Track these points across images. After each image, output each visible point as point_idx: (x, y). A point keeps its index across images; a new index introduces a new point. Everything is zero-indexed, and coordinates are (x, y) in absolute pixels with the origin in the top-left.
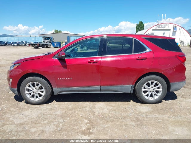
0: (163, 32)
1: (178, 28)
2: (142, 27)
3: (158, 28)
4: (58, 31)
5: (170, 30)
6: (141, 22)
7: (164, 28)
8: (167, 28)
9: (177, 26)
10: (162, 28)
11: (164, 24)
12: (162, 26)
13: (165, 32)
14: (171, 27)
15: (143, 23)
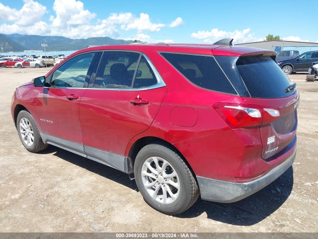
4: (274, 37)
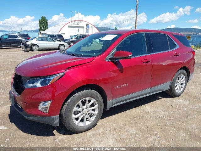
0: (78, 29)
1: (90, 26)
2: (45, 23)
3: (73, 25)
5: (83, 27)
6: (44, 17)
7: (78, 26)
8: (80, 25)
9: (89, 24)
10: (76, 25)
11: (78, 21)
12: (77, 23)
13: (79, 29)
14: (84, 24)
15: (46, 19)
